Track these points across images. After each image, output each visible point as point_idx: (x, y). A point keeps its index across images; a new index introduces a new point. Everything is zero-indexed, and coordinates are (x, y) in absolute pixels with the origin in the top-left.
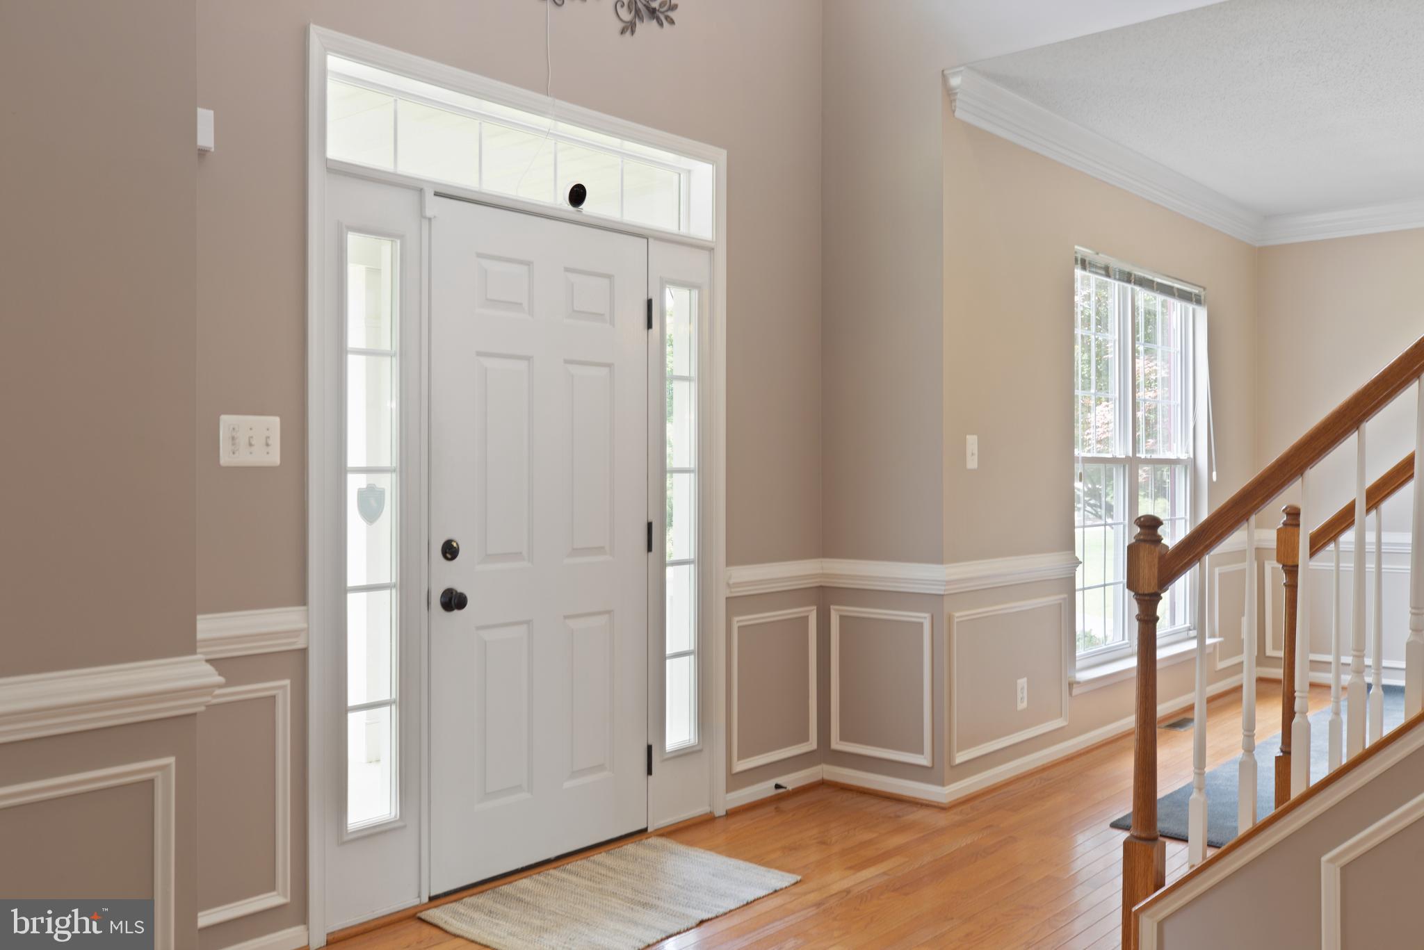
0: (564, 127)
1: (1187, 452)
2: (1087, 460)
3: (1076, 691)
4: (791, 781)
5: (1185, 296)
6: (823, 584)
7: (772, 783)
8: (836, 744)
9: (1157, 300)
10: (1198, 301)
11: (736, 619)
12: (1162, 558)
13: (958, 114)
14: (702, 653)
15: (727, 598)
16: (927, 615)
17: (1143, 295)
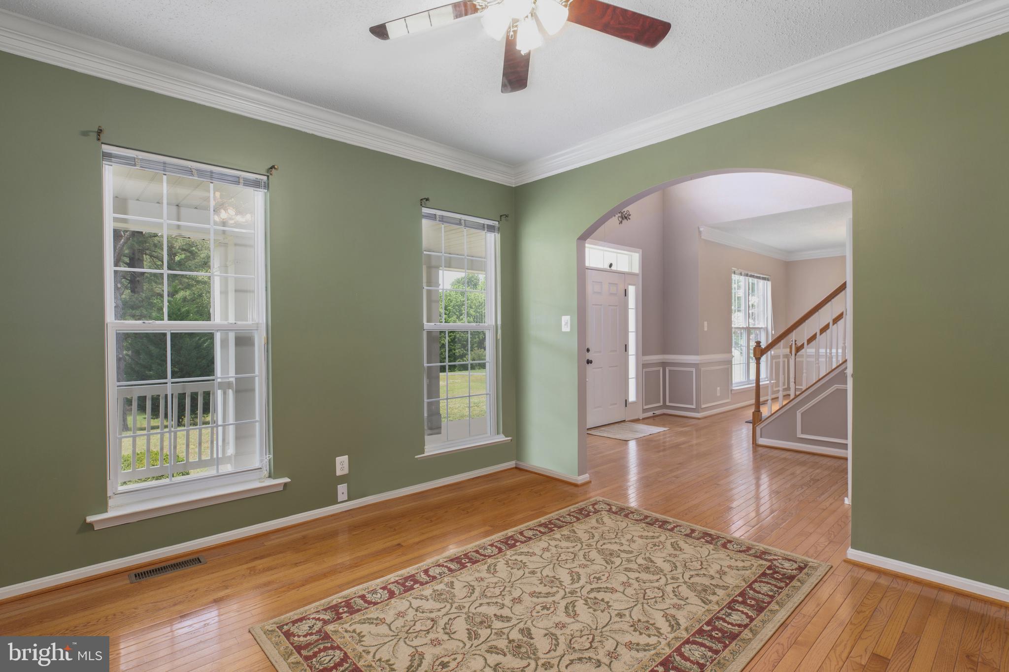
0: (605, 248)
1: (765, 325)
2: (735, 328)
3: (733, 392)
4: (658, 412)
5: (764, 279)
6: (664, 361)
7: (653, 412)
8: (668, 403)
9: (756, 280)
10: (768, 280)
11: (644, 370)
12: (761, 350)
13: (702, 237)
14: (637, 378)
15: (643, 364)
16: (694, 369)
17: (751, 279)
